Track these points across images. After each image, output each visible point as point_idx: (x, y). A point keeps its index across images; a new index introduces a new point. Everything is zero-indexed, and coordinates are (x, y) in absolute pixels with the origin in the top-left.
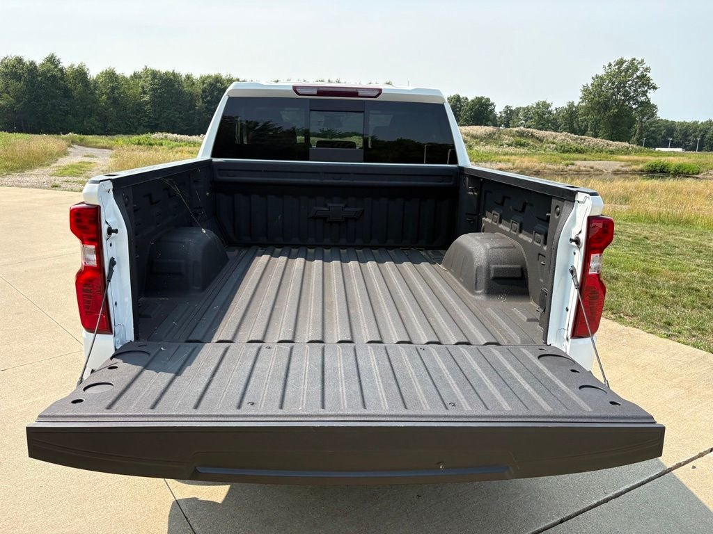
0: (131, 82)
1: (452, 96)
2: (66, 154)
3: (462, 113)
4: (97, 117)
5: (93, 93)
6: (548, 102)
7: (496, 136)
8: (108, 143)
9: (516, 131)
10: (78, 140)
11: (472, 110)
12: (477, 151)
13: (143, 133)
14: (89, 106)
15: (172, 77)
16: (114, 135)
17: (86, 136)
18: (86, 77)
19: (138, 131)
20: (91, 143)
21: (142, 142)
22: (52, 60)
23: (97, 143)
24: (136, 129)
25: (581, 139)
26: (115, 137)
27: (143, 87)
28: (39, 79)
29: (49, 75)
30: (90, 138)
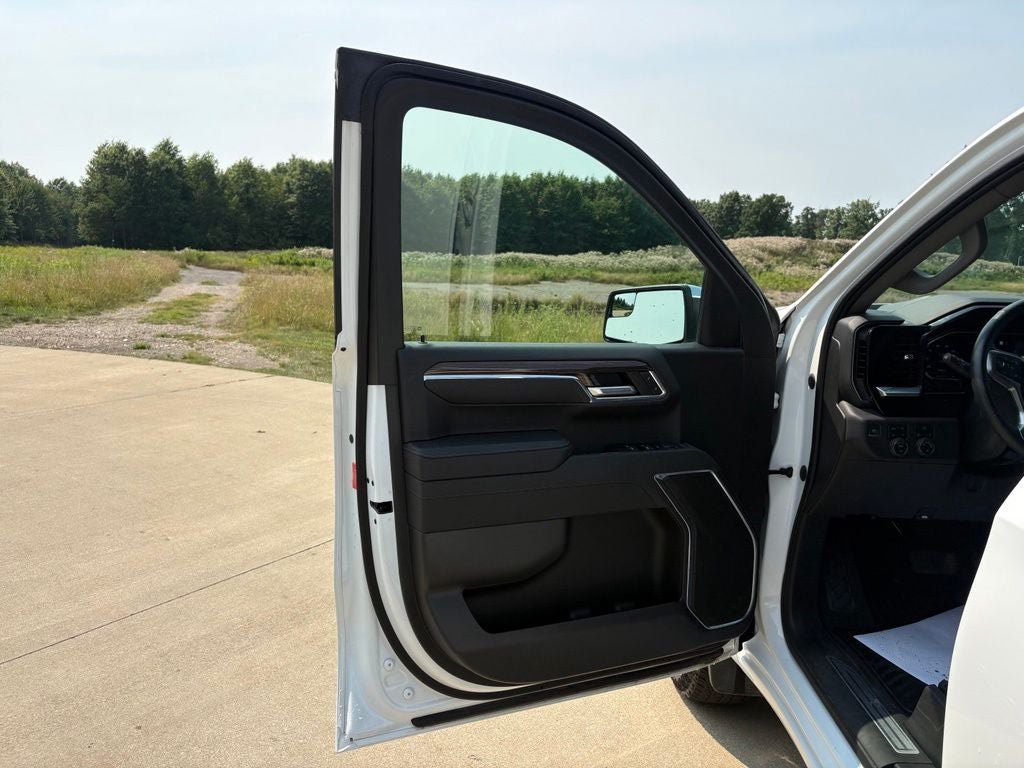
0: (273, 178)
1: (727, 193)
2: (174, 279)
3: (742, 218)
4: (225, 226)
5: (221, 193)
6: (871, 202)
7: (805, 253)
8: (237, 263)
9: (837, 245)
10: (196, 259)
11: (757, 213)
12: (781, 274)
13: (286, 248)
14: (214, 211)
15: (328, 169)
16: (246, 250)
17: (207, 252)
18: (213, 173)
19: (278, 245)
20: (214, 262)
21: (285, 259)
22: (166, 148)
23: (221, 262)
24: (276, 242)
25: (940, 257)
26: (248, 254)
27: (288, 184)
28: (149, 173)
29: (163, 168)
30: (212, 255)
